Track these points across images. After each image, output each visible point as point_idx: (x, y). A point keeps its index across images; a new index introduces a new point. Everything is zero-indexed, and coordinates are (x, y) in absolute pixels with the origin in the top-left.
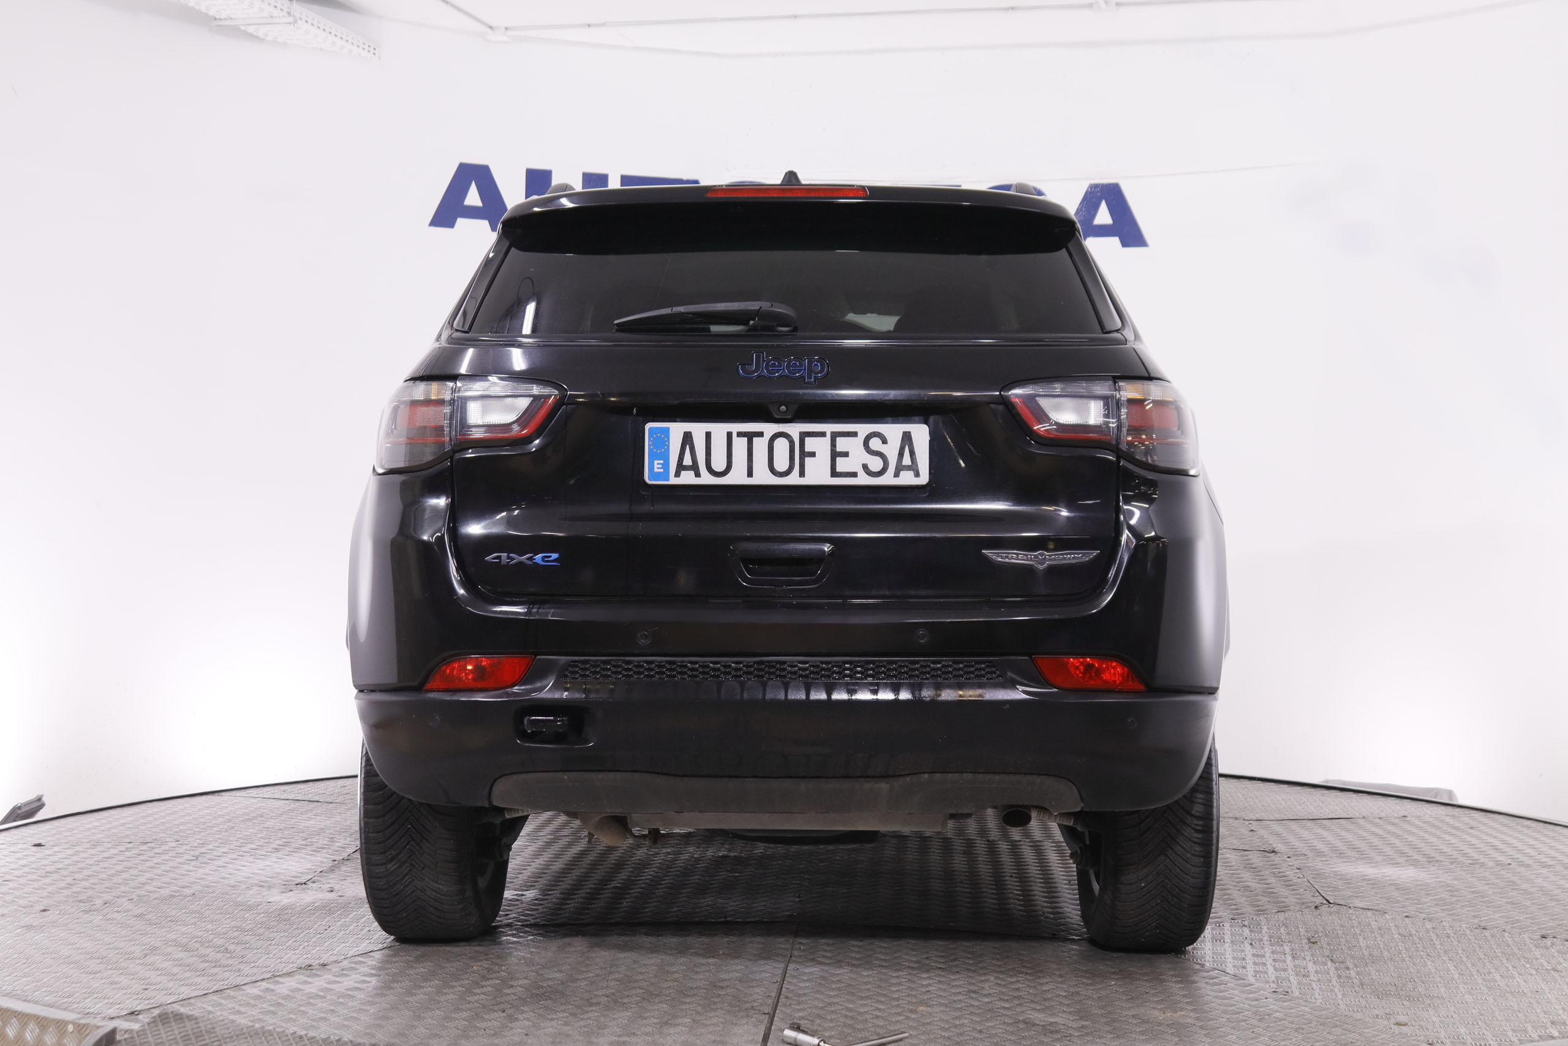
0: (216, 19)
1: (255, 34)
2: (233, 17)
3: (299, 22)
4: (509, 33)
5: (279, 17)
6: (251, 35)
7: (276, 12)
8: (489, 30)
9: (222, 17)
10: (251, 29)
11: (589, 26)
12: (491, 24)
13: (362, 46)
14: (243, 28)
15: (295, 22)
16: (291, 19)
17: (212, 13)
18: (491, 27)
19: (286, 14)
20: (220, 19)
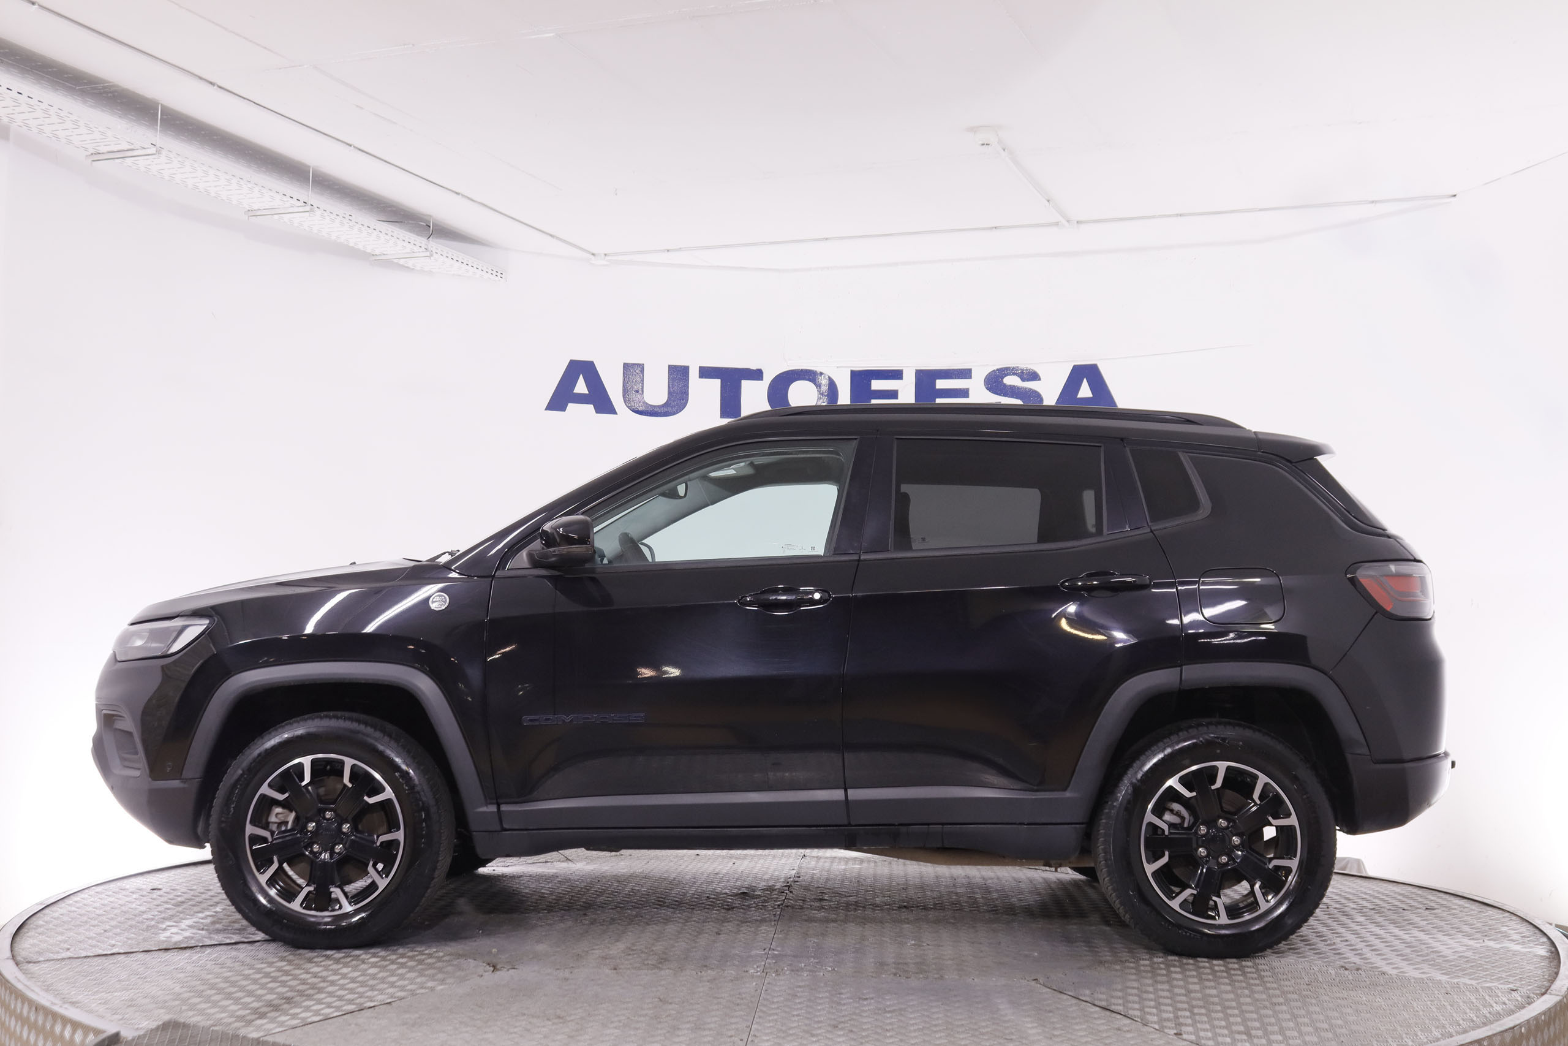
0: (373, 255)
1: (406, 265)
2: (385, 253)
3: (435, 255)
4: (607, 258)
5: (419, 252)
6: (403, 266)
7: (416, 249)
8: (592, 257)
9: (377, 252)
10: (402, 262)
11: (668, 251)
12: (594, 252)
13: (490, 272)
14: (395, 261)
15: (432, 255)
16: (428, 254)
17: (369, 251)
18: (593, 254)
19: (425, 250)
20: (376, 255)
